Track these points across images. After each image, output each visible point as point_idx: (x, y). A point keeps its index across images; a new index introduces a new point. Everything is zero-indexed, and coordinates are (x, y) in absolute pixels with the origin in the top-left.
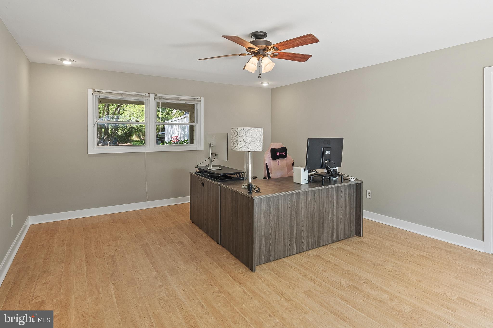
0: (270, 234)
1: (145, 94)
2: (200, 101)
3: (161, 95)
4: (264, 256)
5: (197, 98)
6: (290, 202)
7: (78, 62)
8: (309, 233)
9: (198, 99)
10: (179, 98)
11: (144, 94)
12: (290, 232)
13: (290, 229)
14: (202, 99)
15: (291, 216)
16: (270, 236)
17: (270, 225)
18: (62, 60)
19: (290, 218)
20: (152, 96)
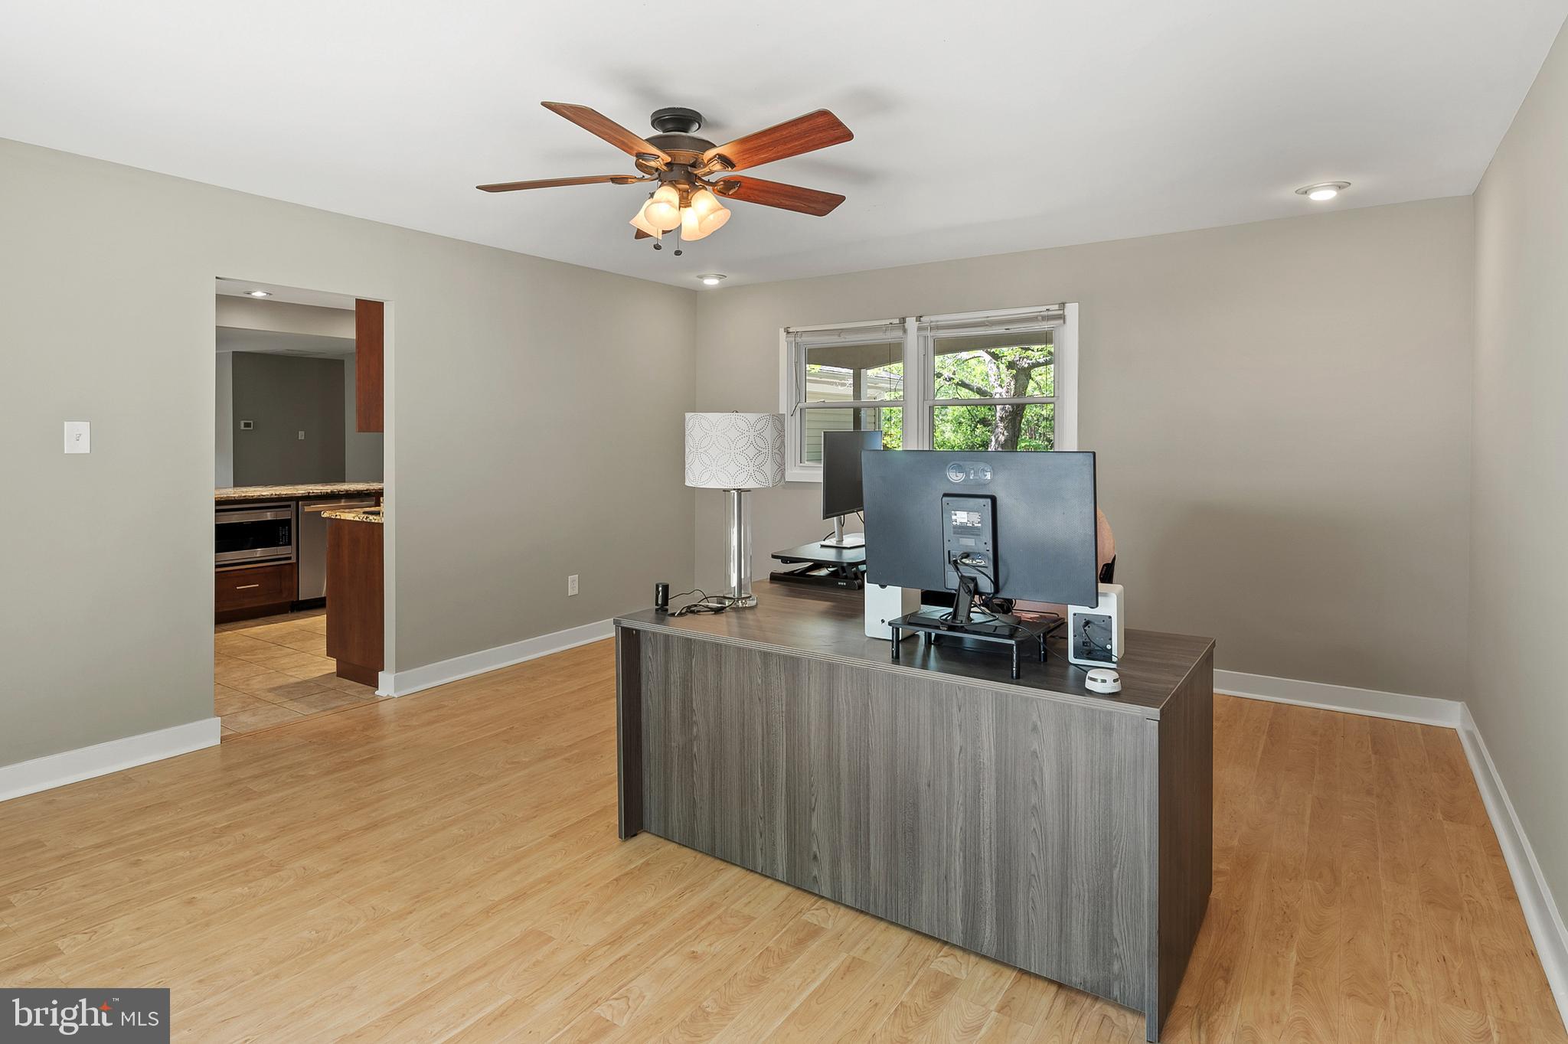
0: (694, 759)
1: (891, 321)
2: (1062, 317)
3: (934, 318)
4: (679, 821)
5: (1048, 307)
6: (760, 681)
7: (732, 278)
8: (843, 837)
9: (1050, 313)
10: (988, 317)
11: (888, 322)
12: (761, 788)
13: (763, 779)
14: (1072, 310)
15: (765, 731)
16: (695, 766)
17: (695, 730)
18: (701, 277)
19: (760, 739)
20: (912, 324)
